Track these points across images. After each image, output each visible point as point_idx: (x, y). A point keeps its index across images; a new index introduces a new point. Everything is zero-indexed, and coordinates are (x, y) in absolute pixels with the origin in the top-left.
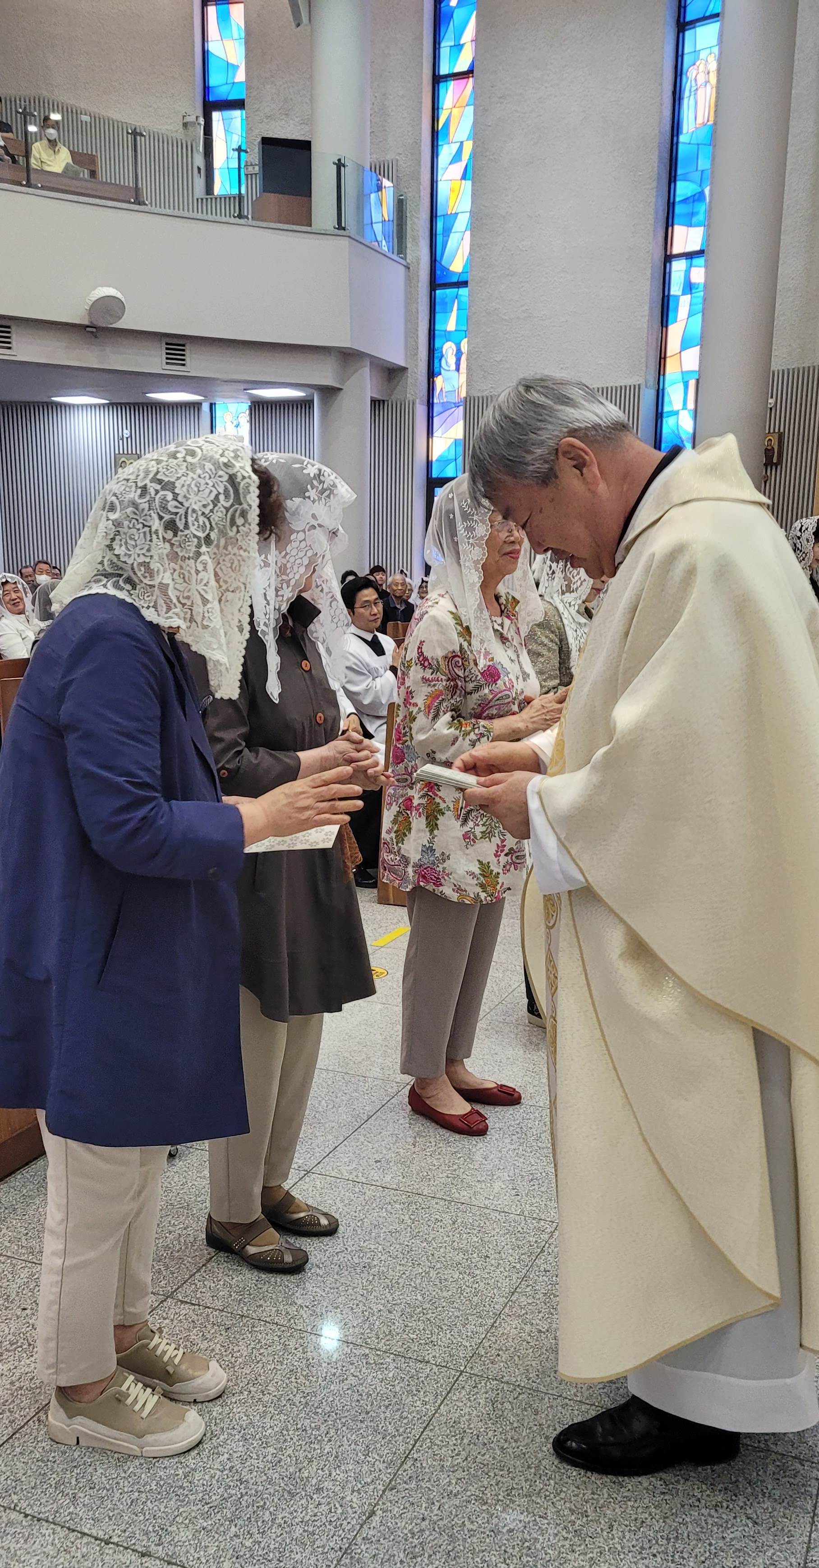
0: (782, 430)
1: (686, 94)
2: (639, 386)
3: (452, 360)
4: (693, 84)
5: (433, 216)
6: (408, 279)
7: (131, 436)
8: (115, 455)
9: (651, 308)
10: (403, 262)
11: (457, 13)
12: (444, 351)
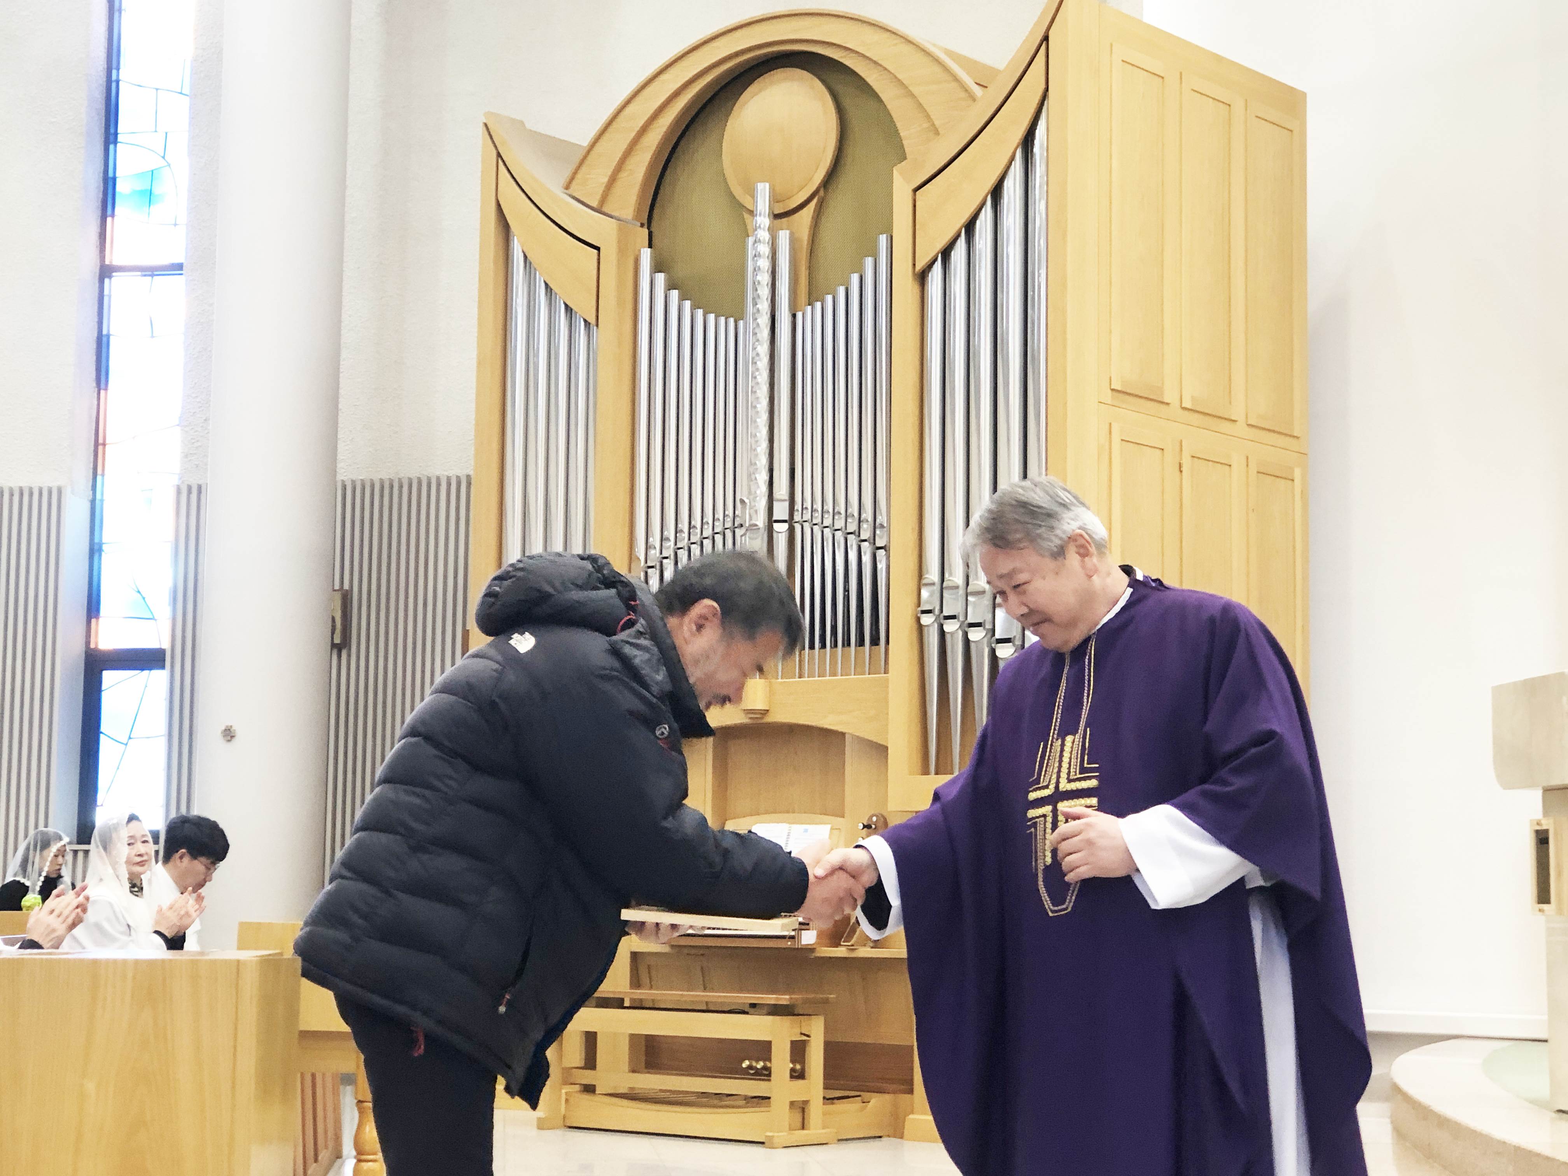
0: (346, 586)
2: (60, 491)
9: (79, 353)
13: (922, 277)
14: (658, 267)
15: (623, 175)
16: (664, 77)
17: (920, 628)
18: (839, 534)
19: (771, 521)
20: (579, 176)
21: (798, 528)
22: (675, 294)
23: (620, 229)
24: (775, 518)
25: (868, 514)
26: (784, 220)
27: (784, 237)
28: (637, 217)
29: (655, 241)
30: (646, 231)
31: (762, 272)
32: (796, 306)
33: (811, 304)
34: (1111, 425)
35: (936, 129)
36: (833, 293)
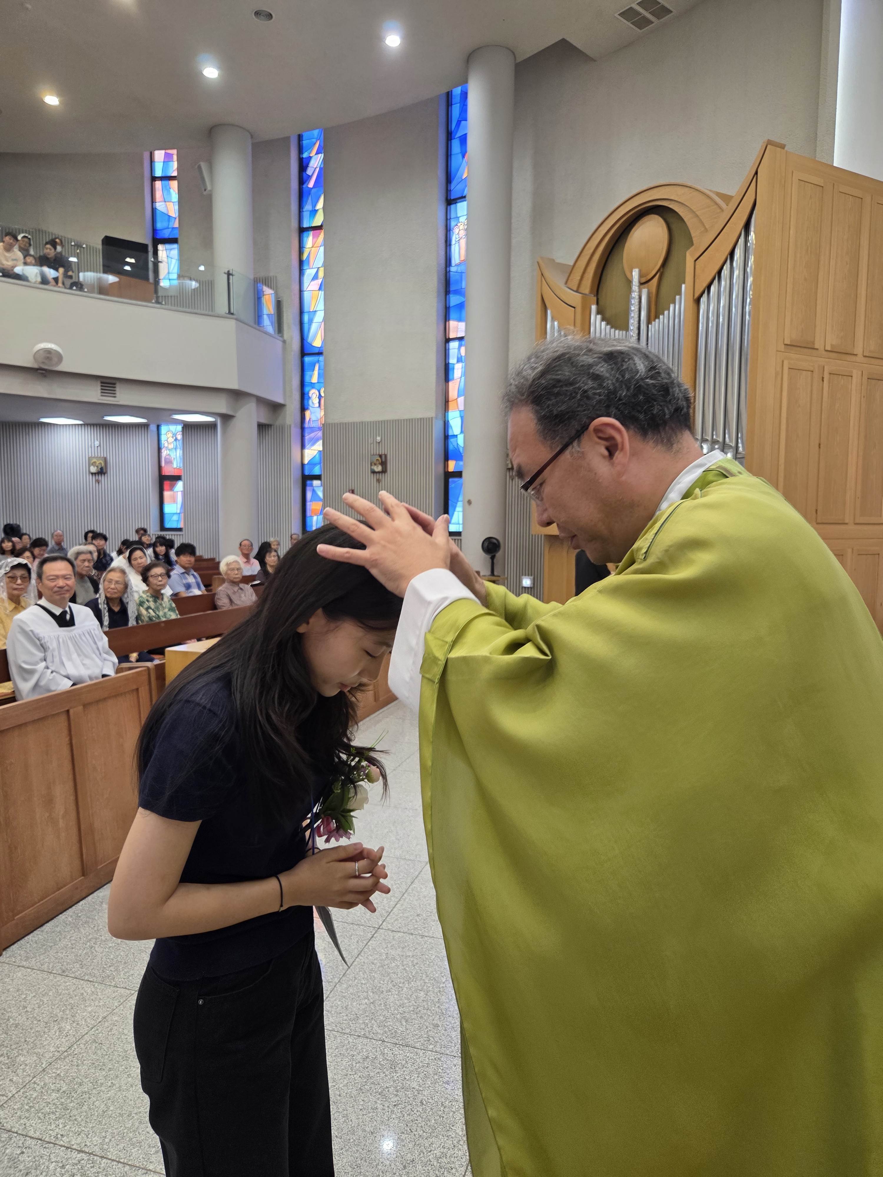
1: (453, 242)
2: (432, 419)
3: (316, 401)
4: (457, 237)
5: (301, 312)
6: (284, 349)
7: (100, 445)
8: (89, 458)
9: (437, 370)
10: (281, 339)
11: (313, 191)
12: (310, 395)
13: (698, 301)
14: (598, 312)
15: (586, 275)
16: (600, 229)
20: (570, 278)
22: (604, 323)
23: (583, 298)
26: (646, 285)
27: (645, 292)
28: (591, 292)
29: (600, 303)
30: (595, 298)
31: (634, 308)
32: (649, 322)
33: (655, 321)
34: (783, 361)
35: (706, 230)
36: (663, 314)
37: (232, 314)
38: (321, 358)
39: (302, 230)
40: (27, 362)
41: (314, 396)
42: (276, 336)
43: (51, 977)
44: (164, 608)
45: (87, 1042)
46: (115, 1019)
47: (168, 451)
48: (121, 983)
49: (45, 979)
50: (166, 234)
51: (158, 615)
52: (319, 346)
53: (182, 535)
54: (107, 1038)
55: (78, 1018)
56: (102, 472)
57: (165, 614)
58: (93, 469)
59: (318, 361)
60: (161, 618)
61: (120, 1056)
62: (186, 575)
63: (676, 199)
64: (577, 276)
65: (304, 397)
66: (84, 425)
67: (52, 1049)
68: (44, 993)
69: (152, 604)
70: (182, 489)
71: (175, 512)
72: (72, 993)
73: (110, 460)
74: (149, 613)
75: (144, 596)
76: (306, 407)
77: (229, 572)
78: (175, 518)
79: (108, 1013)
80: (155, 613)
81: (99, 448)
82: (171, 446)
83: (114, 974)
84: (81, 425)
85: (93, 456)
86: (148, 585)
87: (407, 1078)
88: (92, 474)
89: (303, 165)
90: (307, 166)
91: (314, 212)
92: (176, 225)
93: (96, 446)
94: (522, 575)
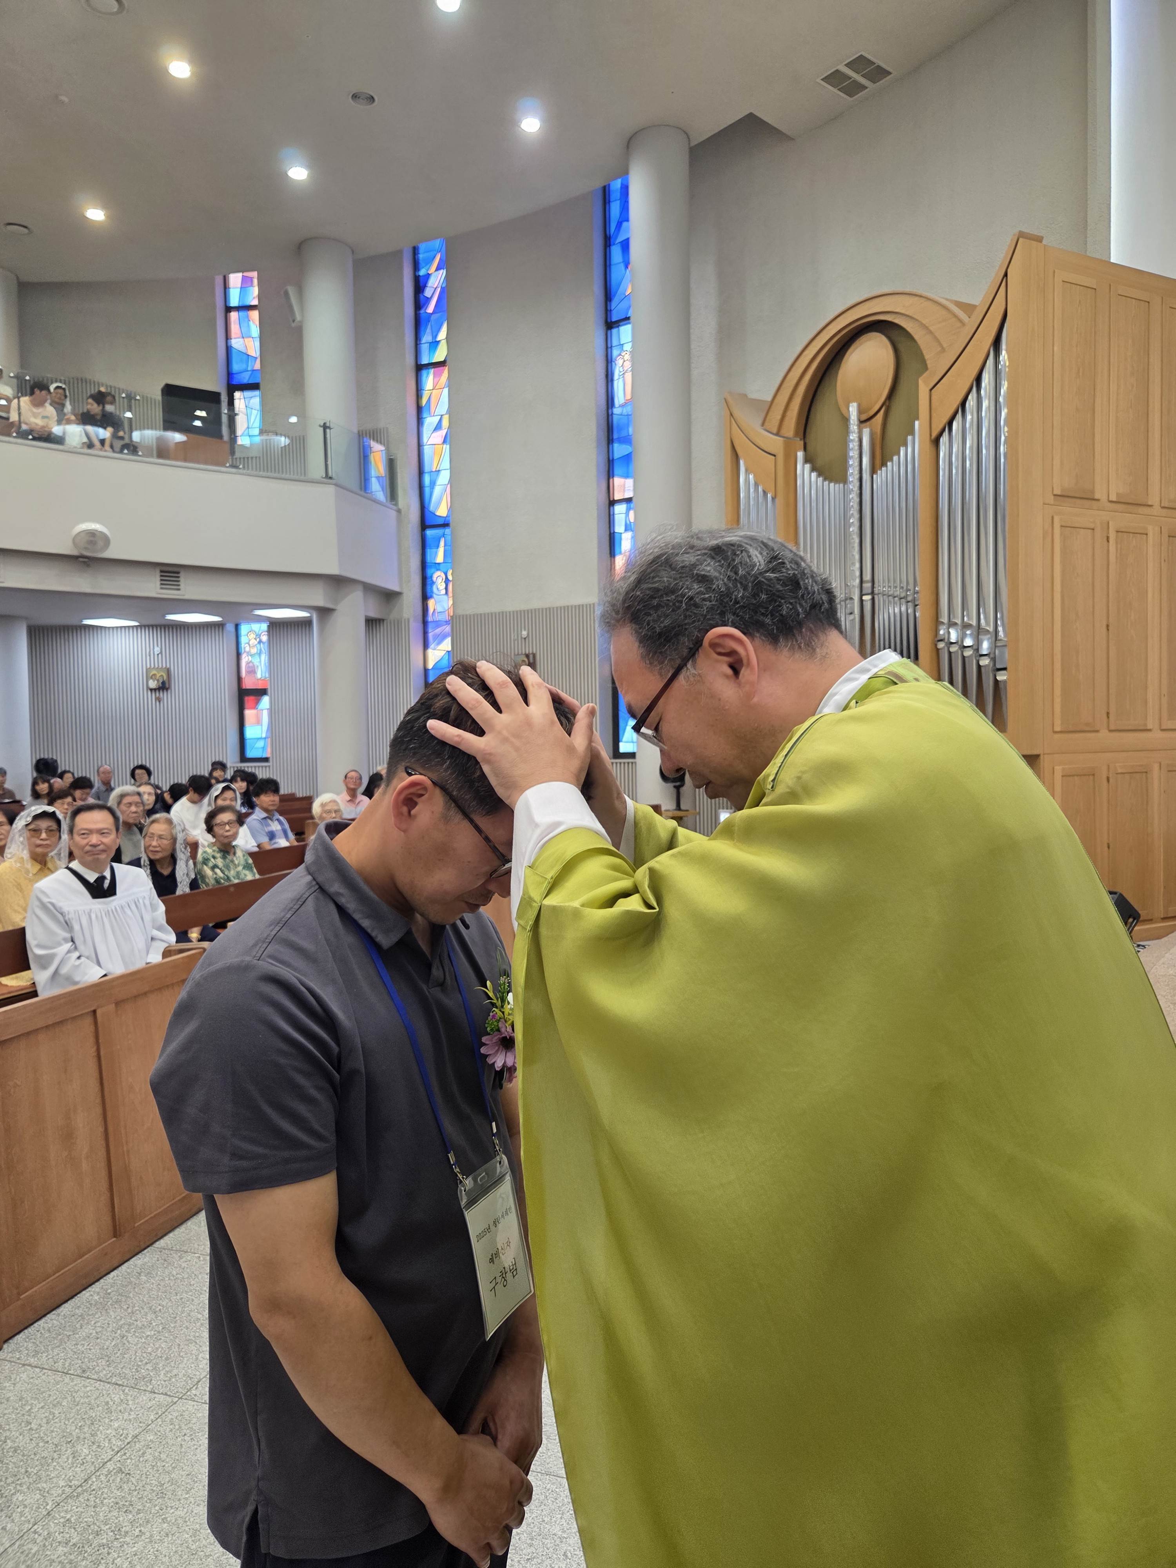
1: (616, 376)
2: (593, 604)
3: (442, 586)
4: (622, 370)
5: (421, 472)
6: (399, 521)
7: (161, 653)
8: (147, 669)
9: (599, 543)
10: (395, 508)
11: (433, 317)
12: (434, 579)
13: (936, 442)
14: (807, 460)
15: (789, 413)
16: (807, 350)
17: (938, 650)
18: (896, 599)
19: (861, 595)
20: (768, 417)
21: (876, 597)
22: (814, 475)
23: (785, 443)
24: (864, 592)
25: (911, 587)
26: (868, 423)
27: (866, 433)
28: (796, 434)
29: (808, 448)
30: (802, 443)
31: (854, 454)
32: (873, 471)
33: (881, 469)
34: (1053, 517)
35: (943, 350)
36: (892, 460)
37: (331, 478)
38: (447, 531)
39: (420, 368)
40: (66, 548)
41: (440, 580)
42: (388, 504)
43: (67, 1379)
44: (236, 866)
45: (109, 1472)
46: (149, 1438)
47: (250, 657)
48: (160, 1387)
49: (58, 1383)
50: (245, 378)
51: (227, 876)
52: (445, 515)
53: (269, 767)
54: (138, 1466)
55: (100, 1437)
56: (164, 687)
57: (238, 873)
58: (153, 684)
59: (444, 535)
60: (232, 879)
61: (153, 1491)
62: (269, 821)
63: (903, 311)
64: (776, 415)
65: (425, 582)
66: (140, 626)
67: (62, 1483)
68: (55, 1402)
69: (220, 862)
70: (268, 706)
71: (259, 736)
72: (93, 1401)
73: (175, 671)
74: (216, 874)
75: (209, 851)
76: (429, 595)
77: (324, 815)
78: (261, 744)
79: (141, 1429)
80: (224, 873)
81: (160, 655)
82: (254, 651)
83: (152, 1374)
84: (137, 626)
85: (152, 666)
86: (214, 836)
87: (546, 1519)
88: (151, 690)
89: (419, 285)
90: (425, 286)
91: (435, 344)
92: (258, 366)
93: (156, 653)
94: (719, 808)
